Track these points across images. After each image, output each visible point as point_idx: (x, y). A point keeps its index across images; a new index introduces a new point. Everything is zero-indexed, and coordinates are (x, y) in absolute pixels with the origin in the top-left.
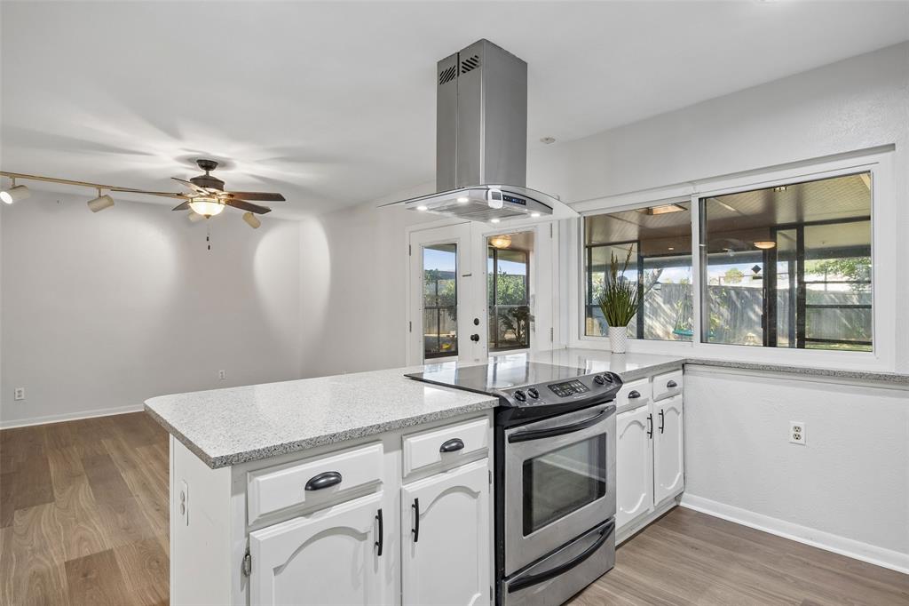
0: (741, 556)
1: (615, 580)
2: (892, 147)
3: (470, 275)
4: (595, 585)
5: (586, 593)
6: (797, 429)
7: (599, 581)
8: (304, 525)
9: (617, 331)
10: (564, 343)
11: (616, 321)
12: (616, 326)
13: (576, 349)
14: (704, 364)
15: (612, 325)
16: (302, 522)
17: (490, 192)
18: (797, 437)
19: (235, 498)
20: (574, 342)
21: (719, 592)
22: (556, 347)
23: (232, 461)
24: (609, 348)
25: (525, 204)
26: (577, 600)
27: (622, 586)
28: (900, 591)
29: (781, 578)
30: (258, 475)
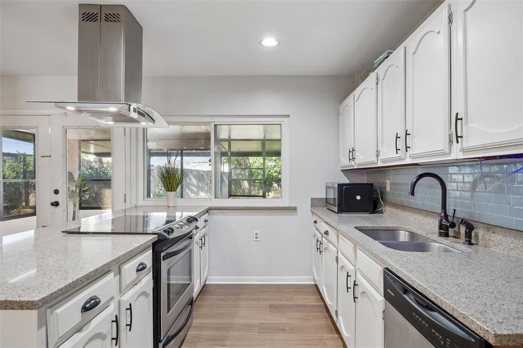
0: (241, 296)
1: (197, 327)
2: (288, 116)
3: (50, 156)
4: (188, 333)
5: (186, 338)
6: (257, 234)
7: (189, 331)
8: (81, 337)
9: (171, 194)
10: (134, 203)
11: (171, 189)
12: (171, 191)
13: (142, 206)
14: (218, 209)
15: (169, 191)
16: (78, 337)
17: (132, 107)
18: (257, 238)
19: (40, 331)
20: (141, 202)
21: (241, 313)
22: (128, 206)
23: (47, 301)
24: (166, 204)
25: (144, 117)
26: (184, 343)
27: (201, 328)
28: (293, 290)
29: (258, 300)
30: (56, 309)
